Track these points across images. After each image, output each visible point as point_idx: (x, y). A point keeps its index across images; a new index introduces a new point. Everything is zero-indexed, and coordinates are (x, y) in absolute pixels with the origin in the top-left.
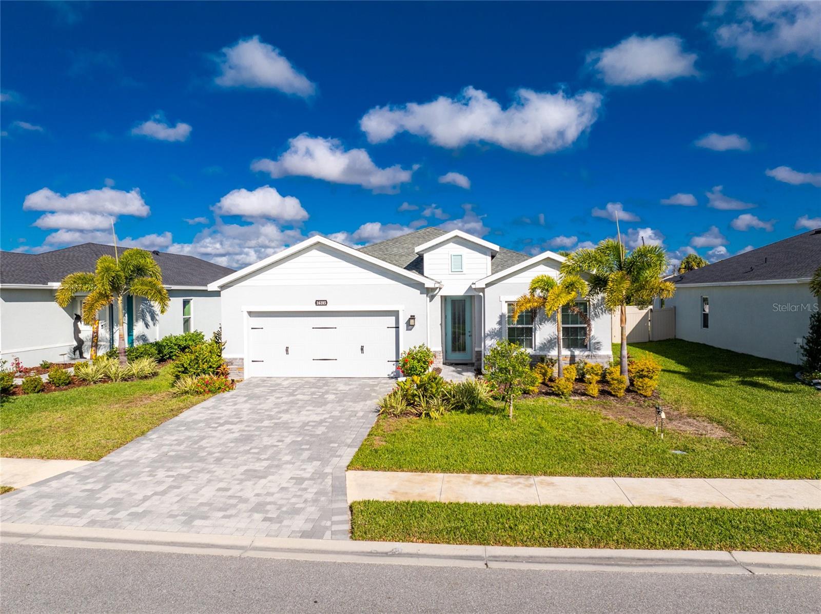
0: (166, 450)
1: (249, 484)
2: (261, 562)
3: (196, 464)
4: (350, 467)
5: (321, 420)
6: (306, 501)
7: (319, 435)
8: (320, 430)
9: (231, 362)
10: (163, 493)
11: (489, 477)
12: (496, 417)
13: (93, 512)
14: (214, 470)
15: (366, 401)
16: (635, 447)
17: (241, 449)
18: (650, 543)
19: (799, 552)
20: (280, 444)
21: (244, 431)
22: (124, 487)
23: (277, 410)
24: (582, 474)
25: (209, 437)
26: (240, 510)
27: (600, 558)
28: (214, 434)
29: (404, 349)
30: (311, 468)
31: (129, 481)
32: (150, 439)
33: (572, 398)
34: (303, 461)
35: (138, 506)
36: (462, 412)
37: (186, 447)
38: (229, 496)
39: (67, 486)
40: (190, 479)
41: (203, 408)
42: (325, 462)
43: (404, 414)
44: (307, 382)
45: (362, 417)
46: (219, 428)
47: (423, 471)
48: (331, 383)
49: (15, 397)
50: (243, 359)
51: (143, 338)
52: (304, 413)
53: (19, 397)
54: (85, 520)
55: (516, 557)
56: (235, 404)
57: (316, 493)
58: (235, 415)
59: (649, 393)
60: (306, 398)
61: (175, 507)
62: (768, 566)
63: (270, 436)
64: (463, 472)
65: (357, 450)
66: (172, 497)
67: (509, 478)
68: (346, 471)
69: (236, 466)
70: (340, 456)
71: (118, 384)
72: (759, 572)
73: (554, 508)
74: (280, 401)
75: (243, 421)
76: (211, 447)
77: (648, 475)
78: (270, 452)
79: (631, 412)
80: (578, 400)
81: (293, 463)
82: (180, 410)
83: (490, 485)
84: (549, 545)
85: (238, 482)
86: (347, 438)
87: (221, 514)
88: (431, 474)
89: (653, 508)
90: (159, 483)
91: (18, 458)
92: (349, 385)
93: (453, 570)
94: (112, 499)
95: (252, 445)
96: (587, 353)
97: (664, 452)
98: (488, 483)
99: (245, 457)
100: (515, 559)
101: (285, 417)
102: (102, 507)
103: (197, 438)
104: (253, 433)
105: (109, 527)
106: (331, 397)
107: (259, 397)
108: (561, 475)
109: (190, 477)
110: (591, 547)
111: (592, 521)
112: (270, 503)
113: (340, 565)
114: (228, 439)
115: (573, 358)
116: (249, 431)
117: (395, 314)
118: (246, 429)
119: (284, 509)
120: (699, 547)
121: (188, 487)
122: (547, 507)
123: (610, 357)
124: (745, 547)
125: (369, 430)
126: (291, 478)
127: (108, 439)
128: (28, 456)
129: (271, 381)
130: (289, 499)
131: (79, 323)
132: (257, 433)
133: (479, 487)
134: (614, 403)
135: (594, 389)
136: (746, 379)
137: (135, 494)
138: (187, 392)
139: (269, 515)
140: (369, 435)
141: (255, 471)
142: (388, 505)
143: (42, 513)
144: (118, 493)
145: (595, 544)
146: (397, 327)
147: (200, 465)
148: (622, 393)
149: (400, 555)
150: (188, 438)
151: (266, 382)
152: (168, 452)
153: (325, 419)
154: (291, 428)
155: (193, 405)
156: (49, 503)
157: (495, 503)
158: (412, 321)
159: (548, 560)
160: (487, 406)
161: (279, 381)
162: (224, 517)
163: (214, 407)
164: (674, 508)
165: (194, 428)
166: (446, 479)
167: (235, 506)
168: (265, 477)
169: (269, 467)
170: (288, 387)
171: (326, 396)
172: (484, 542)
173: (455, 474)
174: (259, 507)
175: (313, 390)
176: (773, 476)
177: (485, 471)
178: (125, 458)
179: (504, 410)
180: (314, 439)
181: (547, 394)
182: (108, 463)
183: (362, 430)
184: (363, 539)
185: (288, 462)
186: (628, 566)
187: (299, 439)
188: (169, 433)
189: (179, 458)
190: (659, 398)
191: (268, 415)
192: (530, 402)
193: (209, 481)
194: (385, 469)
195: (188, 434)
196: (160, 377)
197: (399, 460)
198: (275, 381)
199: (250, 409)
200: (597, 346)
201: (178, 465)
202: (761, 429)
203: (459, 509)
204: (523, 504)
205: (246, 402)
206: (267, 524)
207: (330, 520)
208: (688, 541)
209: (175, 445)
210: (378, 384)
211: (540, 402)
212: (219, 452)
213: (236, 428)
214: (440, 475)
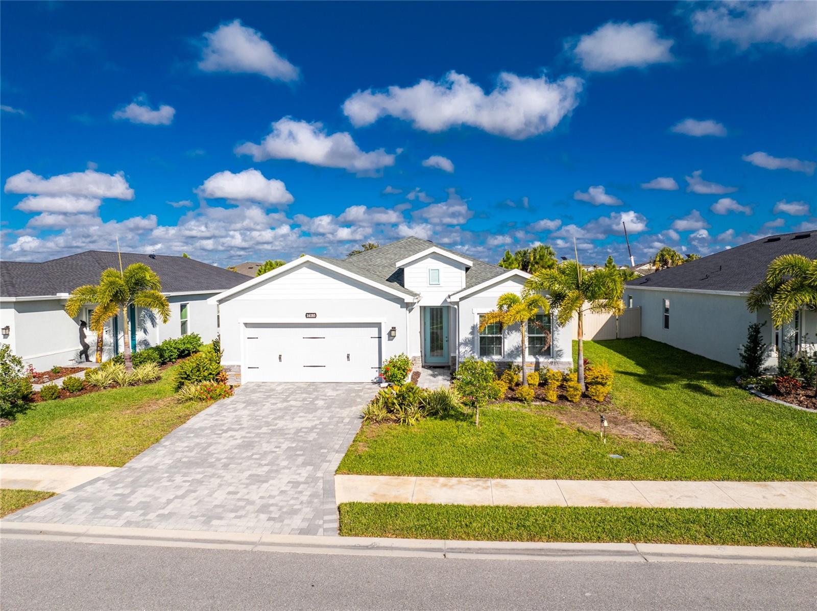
0: (179, 457)
1: (254, 487)
2: (269, 555)
3: (207, 469)
4: (337, 472)
5: (312, 426)
6: (302, 503)
7: (311, 441)
8: (312, 436)
9: (229, 369)
10: (183, 497)
11: (454, 480)
12: (465, 424)
13: (128, 513)
14: (223, 475)
15: (351, 407)
16: (580, 452)
17: (244, 455)
18: (573, 537)
19: (688, 543)
20: (277, 450)
21: (245, 437)
22: (150, 491)
23: (273, 416)
24: (531, 477)
25: (215, 443)
26: (248, 511)
27: (534, 550)
28: (220, 440)
29: (386, 357)
30: (305, 472)
31: (152, 485)
32: (164, 446)
33: (534, 403)
34: (298, 466)
35: (163, 508)
36: (436, 418)
37: (196, 453)
38: (238, 499)
39: (100, 491)
40: (204, 483)
41: (206, 415)
42: (317, 467)
43: (386, 420)
44: (298, 387)
45: (348, 423)
46: (224, 435)
47: (399, 475)
48: (321, 388)
49: (35, 404)
50: (240, 366)
51: (145, 343)
52: (297, 419)
53: (39, 403)
54: (122, 522)
55: (469, 549)
56: (235, 411)
57: (310, 496)
58: (236, 421)
59: (601, 399)
60: (299, 404)
61: (195, 509)
62: (661, 555)
63: (268, 442)
64: (433, 476)
65: (344, 455)
66: (190, 501)
67: (470, 481)
68: (335, 475)
69: (241, 471)
70: (329, 461)
71: (125, 389)
72: (652, 560)
73: (503, 508)
74: (275, 407)
75: (244, 428)
76: (218, 453)
77: (586, 478)
78: (269, 457)
79: (583, 417)
80: (539, 406)
81: (290, 468)
82: (187, 417)
83: (454, 487)
84: (495, 539)
85: (245, 486)
86: (336, 444)
87: (233, 515)
88: (406, 477)
89: (583, 508)
90: (178, 487)
91: (52, 464)
92: (338, 390)
93: (419, 560)
94: (141, 502)
95: (254, 451)
96: (551, 360)
97: (603, 456)
98: (453, 485)
99: (248, 463)
100: (468, 550)
101: (281, 424)
102: (133, 509)
103: (205, 445)
104: (253, 440)
105: (143, 527)
106: (320, 403)
107: (256, 403)
108: (514, 478)
109: (203, 482)
110: (528, 540)
111: (532, 519)
112: (272, 505)
113: (331, 556)
114: (232, 446)
115: (537, 364)
116: (250, 437)
117: (378, 325)
118: (248, 435)
119: (285, 510)
120: (612, 541)
121: (202, 491)
122: (498, 507)
123: (570, 364)
124: (647, 540)
125: (354, 436)
126: (289, 482)
127: (128, 446)
128: (60, 463)
129: (266, 386)
130: (288, 501)
131: (84, 329)
132: (257, 439)
133: (444, 489)
134: (570, 408)
135: (553, 395)
136: (692, 383)
137: (160, 498)
138: (191, 399)
139: (273, 515)
140: (354, 441)
141: (258, 475)
142: (370, 506)
143: (85, 515)
144: (145, 497)
145: (531, 539)
146: (380, 337)
147: (210, 471)
148: (577, 399)
149: (378, 548)
150: (198, 444)
151: (261, 387)
152: (181, 458)
153: (316, 425)
154: (286, 434)
155: (198, 411)
156: (89, 507)
157: (456, 504)
158: (393, 333)
159: (493, 551)
160: (458, 412)
161: (273, 386)
162: (236, 517)
163: (217, 414)
164: (599, 508)
165: (201, 435)
166: (418, 482)
167: (243, 508)
168: (266, 481)
169: (269, 472)
170: (282, 393)
171: (316, 402)
172: (445, 537)
173: (426, 478)
174: (264, 509)
175: (304, 395)
176: (688, 478)
177: (451, 475)
178: (146, 464)
179: (472, 416)
180: (307, 445)
181: (513, 399)
182: (132, 469)
183: (348, 436)
184: (349, 535)
185: (285, 468)
186: (554, 556)
187: (294, 445)
188: (180, 439)
189: (191, 464)
190: (610, 402)
191: (265, 421)
192: (496, 408)
193: (220, 485)
194: (367, 474)
195: (197, 440)
196: (163, 381)
197: (379, 465)
198: (269, 386)
199: (249, 416)
200: (559, 354)
201: (192, 471)
202: (691, 433)
203: (427, 510)
204: (478, 505)
205: (245, 408)
206: (272, 523)
207: (323, 519)
208: (604, 535)
209: (187, 451)
210: (363, 389)
211: (505, 407)
212: (225, 458)
213: (238, 434)
214: (413, 479)
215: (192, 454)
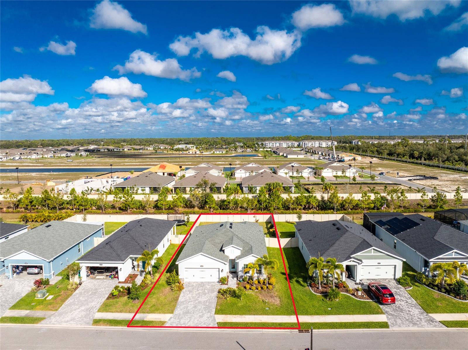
1: (201, 318)
5: (207, 300)
8: (207, 304)
9: (181, 279)
10: (190, 321)
11: (236, 316)
12: (239, 299)
15: (214, 293)
16: (261, 307)
17: (196, 310)
19: (270, 329)
20: (202, 308)
21: (194, 304)
23: (197, 296)
24: (250, 315)
28: (189, 305)
30: (209, 314)
32: (178, 307)
33: (255, 291)
34: (207, 313)
36: (233, 297)
41: (182, 296)
42: (211, 313)
43: (222, 298)
44: (199, 284)
45: (214, 299)
46: (189, 303)
47: (226, 315)
48: (205, 284)
50: (184, 278)
52: (202, 297)
55: (238, 331)
56: (188, 295)
57: (211, 320)
58: (189, 299)
60: (201, 291)
62: (265, 331)
63: (199, 306)
65: (215, 309)
67: (239, 316)
68: (215, 315)
69: (197, 315)
70: (213, 311)
74: (196, 293)
75: (192, 301)
76: (190, 309)
77: (260, 315)
78: (201, 310)
82: (178, 297)
83: (236, 318)
86: (213, 306)
87: (200, 325)
90: (188, 319)
92: (209, 285)
94: (183, 323)
96: (261, 275)
97: (265, 308)
99: (197, 312)
101: (200, 299)
104: (196, 305)
106: (206, 291)
107: (191, 291)
108: (247, 315)
109: (191, 317)
110: (247, 329)
112: (206, 323)
114: (192, 307)
115: (258, 277)
117: (219, 269)
121: (192, 320)
122: (243, 322)
126: (207, 317)
127: (171, 308)
128: (161, 313)
130: (208, 322)
134: (263, 292)
135: (260, 289)
136: (298, 279)
138: (176, 291)
140: (216, 305)
141: (201, 316)
142: (222, 322)
147: (191, 314)
148: (265, 289)
149: (225, 331)
150: (185, 307)
151: (190, 284)
152: (183, 311)
154: (202, 303)
155: (179, 295)
156: (175, 324)
157: (236, 322)
158: (222, 271)
159: (242, 331)
160: (238, 295)
163: (184, 296)
170: (196, 287)
173: (231, 315)
175: (202, 288)
176: (278, 315)
177: (236, 314)
178: (177, 313)
180: (207, 306)
181: (251, 289)
182: (176, 315)
183: (215, 303)
185: (205, 313)
187: (204, 306)
188: (180, 305)
189: (187, 313)
191: (196, 298)
193: (195, 318)
194: (220, 314)
195: (184, 305)
197: (222, 312)
198: (192, 283)
199: (191, 296)
203: (232, 323)
204: (240, 322)
205: (189, 293)
207: (215, 325)
209: (183, 309)
210: (215, 285)
212: (192, 311)
213: (192, 303)
214: (229, 316)
215: (185, 310)
